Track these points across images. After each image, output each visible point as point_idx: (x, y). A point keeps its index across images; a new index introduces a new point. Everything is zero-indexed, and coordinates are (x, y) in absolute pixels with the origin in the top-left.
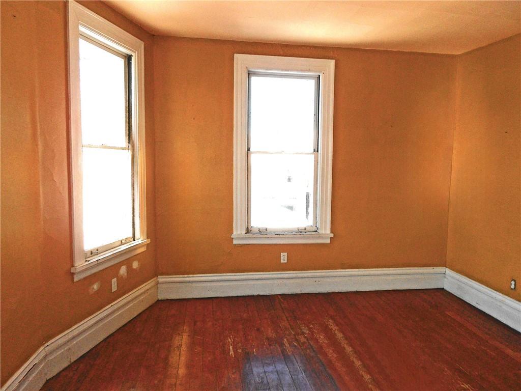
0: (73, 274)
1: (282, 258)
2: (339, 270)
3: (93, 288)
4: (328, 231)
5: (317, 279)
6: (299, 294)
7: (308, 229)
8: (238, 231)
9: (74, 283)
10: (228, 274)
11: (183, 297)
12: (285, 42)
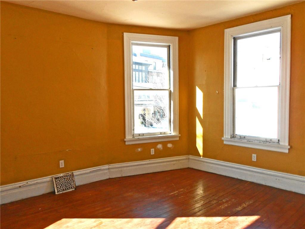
0: (125, 141)
1: (253, 158)
2: (296, 175)
3: (138, 150)
4: (287, 144)
5: (278, 178)
6: (264, 185)
7: (273, 141)
8: (227, 136)
9: (125, 145)
10: (221, 161)
11: (199, 169)
12: (254, 12)
